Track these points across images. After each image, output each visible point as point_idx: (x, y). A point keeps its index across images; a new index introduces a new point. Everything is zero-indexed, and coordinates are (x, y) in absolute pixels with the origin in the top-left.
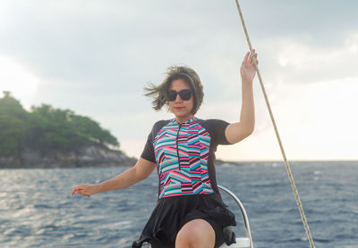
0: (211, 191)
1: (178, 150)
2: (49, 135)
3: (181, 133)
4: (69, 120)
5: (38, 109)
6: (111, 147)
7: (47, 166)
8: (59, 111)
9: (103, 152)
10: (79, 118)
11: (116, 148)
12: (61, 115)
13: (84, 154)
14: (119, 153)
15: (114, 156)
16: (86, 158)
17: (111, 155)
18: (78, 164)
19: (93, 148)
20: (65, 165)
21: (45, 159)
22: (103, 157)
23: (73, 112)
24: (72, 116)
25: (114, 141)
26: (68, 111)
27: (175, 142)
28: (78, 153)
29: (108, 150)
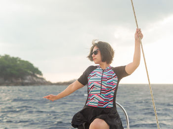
0: (112, 106)
1: (101, 84)
2: (8, 70)
3: (104, 76)
4: (18, 62)
5: (3, 57)
6: (38, 76)
7: (8, 85)
8: (13, 58)
9: (35, 78)
10: (23, 61)
11: (41, 77)
12: (14, 60)
13: (26, 79)
14: (42, 79)
15: (40, 80)
16: (26, 81)
17: (39, 80)
18: (23, 84)
19: (30, 77)
20: (16, 84)
21: (7, 81)
22: (34, 81)
23: (20, 59)
24: (20, 61)
25: (40, 73)
26: (17, 58)
27: (100, 80)
28: (23, 79)
29: (37, 77)
